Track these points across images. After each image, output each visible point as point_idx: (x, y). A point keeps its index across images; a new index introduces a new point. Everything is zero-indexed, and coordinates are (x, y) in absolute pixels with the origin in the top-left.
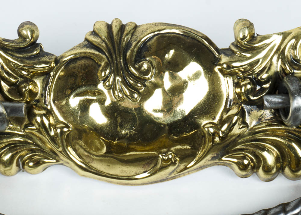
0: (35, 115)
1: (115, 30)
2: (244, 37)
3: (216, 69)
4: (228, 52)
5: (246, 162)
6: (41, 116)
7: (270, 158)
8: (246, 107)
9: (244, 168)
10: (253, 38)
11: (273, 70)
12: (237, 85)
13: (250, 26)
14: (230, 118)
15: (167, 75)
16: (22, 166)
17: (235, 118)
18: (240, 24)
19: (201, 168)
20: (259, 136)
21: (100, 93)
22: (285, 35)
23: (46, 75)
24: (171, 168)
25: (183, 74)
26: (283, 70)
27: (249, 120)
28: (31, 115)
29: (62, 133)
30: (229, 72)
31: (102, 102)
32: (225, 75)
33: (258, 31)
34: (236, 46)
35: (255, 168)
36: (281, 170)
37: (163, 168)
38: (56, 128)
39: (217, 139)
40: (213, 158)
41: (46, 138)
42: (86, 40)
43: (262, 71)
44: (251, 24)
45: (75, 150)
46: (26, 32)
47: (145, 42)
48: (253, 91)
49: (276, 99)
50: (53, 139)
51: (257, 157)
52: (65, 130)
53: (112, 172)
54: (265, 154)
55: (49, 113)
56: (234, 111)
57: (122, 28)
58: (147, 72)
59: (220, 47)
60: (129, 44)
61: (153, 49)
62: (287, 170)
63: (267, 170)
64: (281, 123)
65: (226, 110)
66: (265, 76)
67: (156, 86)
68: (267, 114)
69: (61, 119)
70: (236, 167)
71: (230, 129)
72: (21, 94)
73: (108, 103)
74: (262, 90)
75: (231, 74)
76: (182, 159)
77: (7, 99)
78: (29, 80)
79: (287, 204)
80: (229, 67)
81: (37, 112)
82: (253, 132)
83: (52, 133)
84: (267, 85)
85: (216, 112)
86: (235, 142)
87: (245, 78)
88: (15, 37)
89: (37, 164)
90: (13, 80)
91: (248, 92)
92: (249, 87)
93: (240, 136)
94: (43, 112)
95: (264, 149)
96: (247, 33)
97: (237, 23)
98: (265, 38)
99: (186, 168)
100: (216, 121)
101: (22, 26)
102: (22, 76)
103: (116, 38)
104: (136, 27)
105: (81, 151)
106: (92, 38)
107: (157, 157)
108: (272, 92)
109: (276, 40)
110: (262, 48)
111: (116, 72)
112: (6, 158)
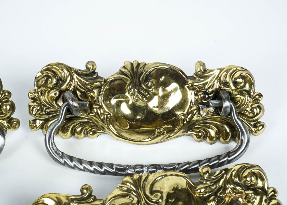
0: (94, 108)
1: (135, 66)
2: (200, 71)
3: (186, 86)
4: (192, 78)
5: (200, 134)
6: (97, 108)
7: (213, 133)
8: (200, 106)
9: (199, 137)
10: (205, 71)
11: (215, 87)
12: (196, 95)
13: (204, 65)
14: (192, 111)
15: (160, 89)
16: (86, 134)
17: (195, 111)
18: (198, 64)
19: (178, 137)
20: (207, 121)
21: (126, 97)
22: (221, 70)
23: (99, 88)
24: (162, 137)
25: (169, 89)
26: (220, 88)
27: (203, 113)
28: (91, 108)
29: (107, 117)
30: (192, 88)
31: (127, 102)
32: (190, 89)
33: (207, 67)
34: (196, 75)
35: (205, 137)
36: (218, 138)
37: (157, 136)
38: (104, 115)
39: (185, 122)
40: (183, 132)
41: (99, 120)
42: (120, 70)
43: (209, 88)
44: (204, 64)
45: (113, 126)
46: (90, 66)
47: (150, 72)
48: (204, 98)
49: (216, 102)
50: (102, 121)
51: (206, 131)
52: (109, 116)
53: (132, 138)
54: (210, 130)
55: (101, 107)
56: (194, 108)
57: (138, 65)
58: (150, 87)
59: (188, 75)
60: (141, 73)
61: (154, 76)
62: (221, 139)
63: (211, 138)
64: (219, 115)
65: (190, 107)
66: (210, 90)
67: (155, 94)
68: (212, 110)
69: (107, 110)
70: (195, 136)
71: (192, 117)
72: (87, 98)
73: (130, 103)
74: (209, 97)
75: (193, 89)
76: (168, 132)
77: (79, 100)
78: (91, 91)
79: (221, 156)
80: (192, 85)
81: (94, 106)
82: (204, 119)
83: (102, 118)
84: (212, 95)
85: (185, 108)
86: (194, 124)
87: (200, 91)
88: (85, 68)
89: (94, 133)
90: (83, 90)
91: (201, 98)
92: (202, 96)
93: (197, 121)
94: (98, 107)
95: (209, 128)
96: (201, 68)
97: (197, 63)
98: (211, 71)
99: (169, 137)
100: (185, 113)
101: (88, 63)
102: (87, 88)
103: (135, 69)
104: (145, 64)
105: (116, 127)
106: (123, 70)
107: (155, 131)
108: (214, 98)
109: (217, 72)
110: (209, 76)
111: (135, 87)
112: (78, 130)
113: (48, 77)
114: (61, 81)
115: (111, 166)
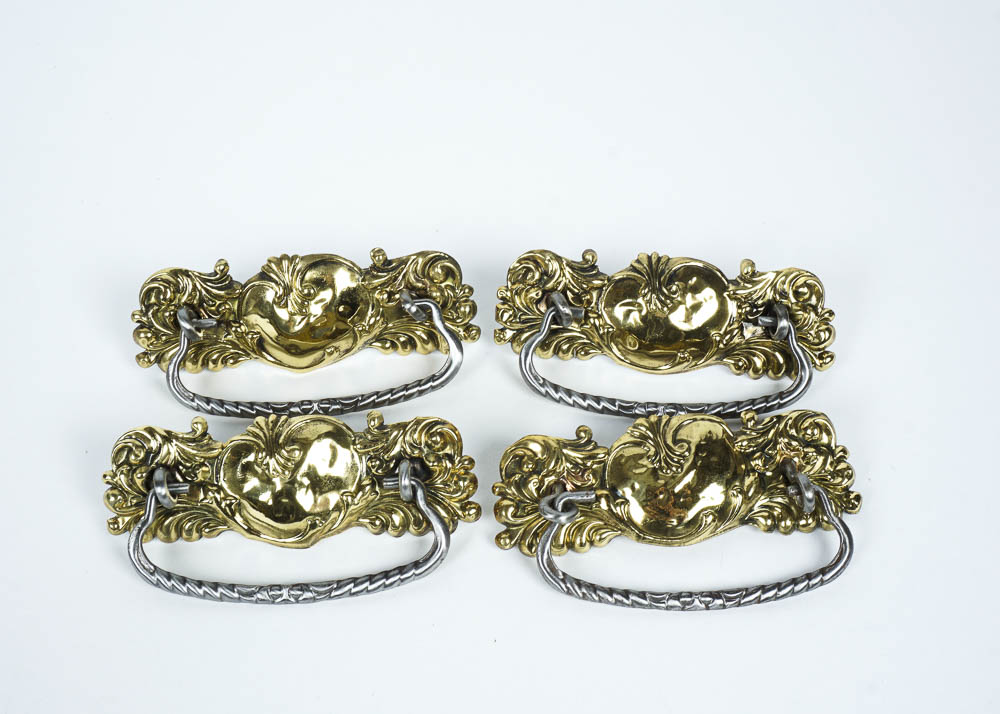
0: (590, 318)
1: (654, 260)
2: (748, 273)
3: (725, 294)
4: (735, 282)
5: (740, 364)
6: (594, 318)
7: (759, 362)
8: (745, 324)
9: (739, 368)
10: (754, 274)
11: (767, 298)
12: (739, 307)
13: (753, 264)
14: (732, 331)
15: (689, 295)
16: (576, 354)
17: (736, 331)
18: (745, 264)
19: (707, 365)
20: (752, 346)
21: (640, 305)
22: (778, 273)
23: (600, 289)
24: (686, 364)
25: (700, 297)
26: (774, 299)
27: (748, 334)
28: (587, 317)
29: (608, 332)
30: (734, 297)
31: (640, 311)
32: (731, 299)
33: (758, 269)
34: (741, 279)
35: (747, 369)
36: (766, 372)
37: (680, 363)
38: (604, 328)
39: (721, 346)
40: (716, 359)
41: (596, 335)
42: (632, 265)
43: (758, 299)
44: (753, 263)
45: (616, 345)
46: (589, 257)
47: (675, 271)
48: (750, 313)
49: (768, 320)
50: (601, 336)
51: (748, 360)
52: (611, 330)
53: (642, 363)
54: (756, 359)
55: (600, 316)
56: (736, 326)
57: (659, 259)
58: (675, 293)
59: (729, 278)
60: (663, 271)
61: (680, 276)
62: (770, 372)
63: (756, 371)
64: (770, 337)
65: (730, 325)
66: (760, 302)
67: (680, 303)
68: (760, 330)
69: (609, 322)
70: (732, 366)
71: (732, 338)
72: (581, 302)
73: (644, 313)
74: (758, 312)
75: (736, 299)
76: (694, 359)
77: (570, 305)
78: (587, 292)
79: (770, 396)
80: (734, 294)
81: (590, 315)
82: (748, 342)
83: (601, 332)
84: (762, 309)
85: (722, 326)
86: (734, 349)
87: (745, 303)
88: (580, 260)
89: (587, 353)
90: (576, 291)
91: (747, 313)
92: (748, 309)
93: (738, 344)
94: (595, 315)
95: (754, 355)
96: (750, 269)
97: (743, 262)
98: (763, 274)
99: (696, 365)
100: (721, 332)
101: (586, 252)
102: (583, 288)
103: (654, 266)
104: (669, 259)
105: (620, 347)
106: (636, 265)
107: (676, 355)
108: (764, 314)
109: (771, 276)
110: (760, 281)
111: (653, 291)
112: (565, 347)
113: (529, 270)
114: (547, 275)
115: (612, 401)
